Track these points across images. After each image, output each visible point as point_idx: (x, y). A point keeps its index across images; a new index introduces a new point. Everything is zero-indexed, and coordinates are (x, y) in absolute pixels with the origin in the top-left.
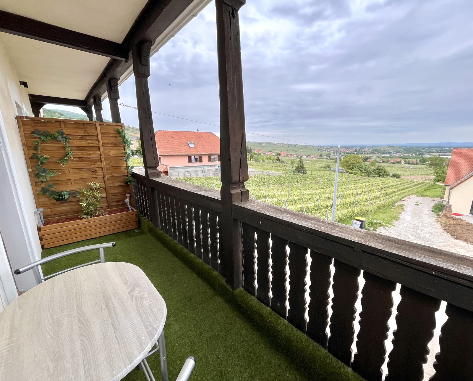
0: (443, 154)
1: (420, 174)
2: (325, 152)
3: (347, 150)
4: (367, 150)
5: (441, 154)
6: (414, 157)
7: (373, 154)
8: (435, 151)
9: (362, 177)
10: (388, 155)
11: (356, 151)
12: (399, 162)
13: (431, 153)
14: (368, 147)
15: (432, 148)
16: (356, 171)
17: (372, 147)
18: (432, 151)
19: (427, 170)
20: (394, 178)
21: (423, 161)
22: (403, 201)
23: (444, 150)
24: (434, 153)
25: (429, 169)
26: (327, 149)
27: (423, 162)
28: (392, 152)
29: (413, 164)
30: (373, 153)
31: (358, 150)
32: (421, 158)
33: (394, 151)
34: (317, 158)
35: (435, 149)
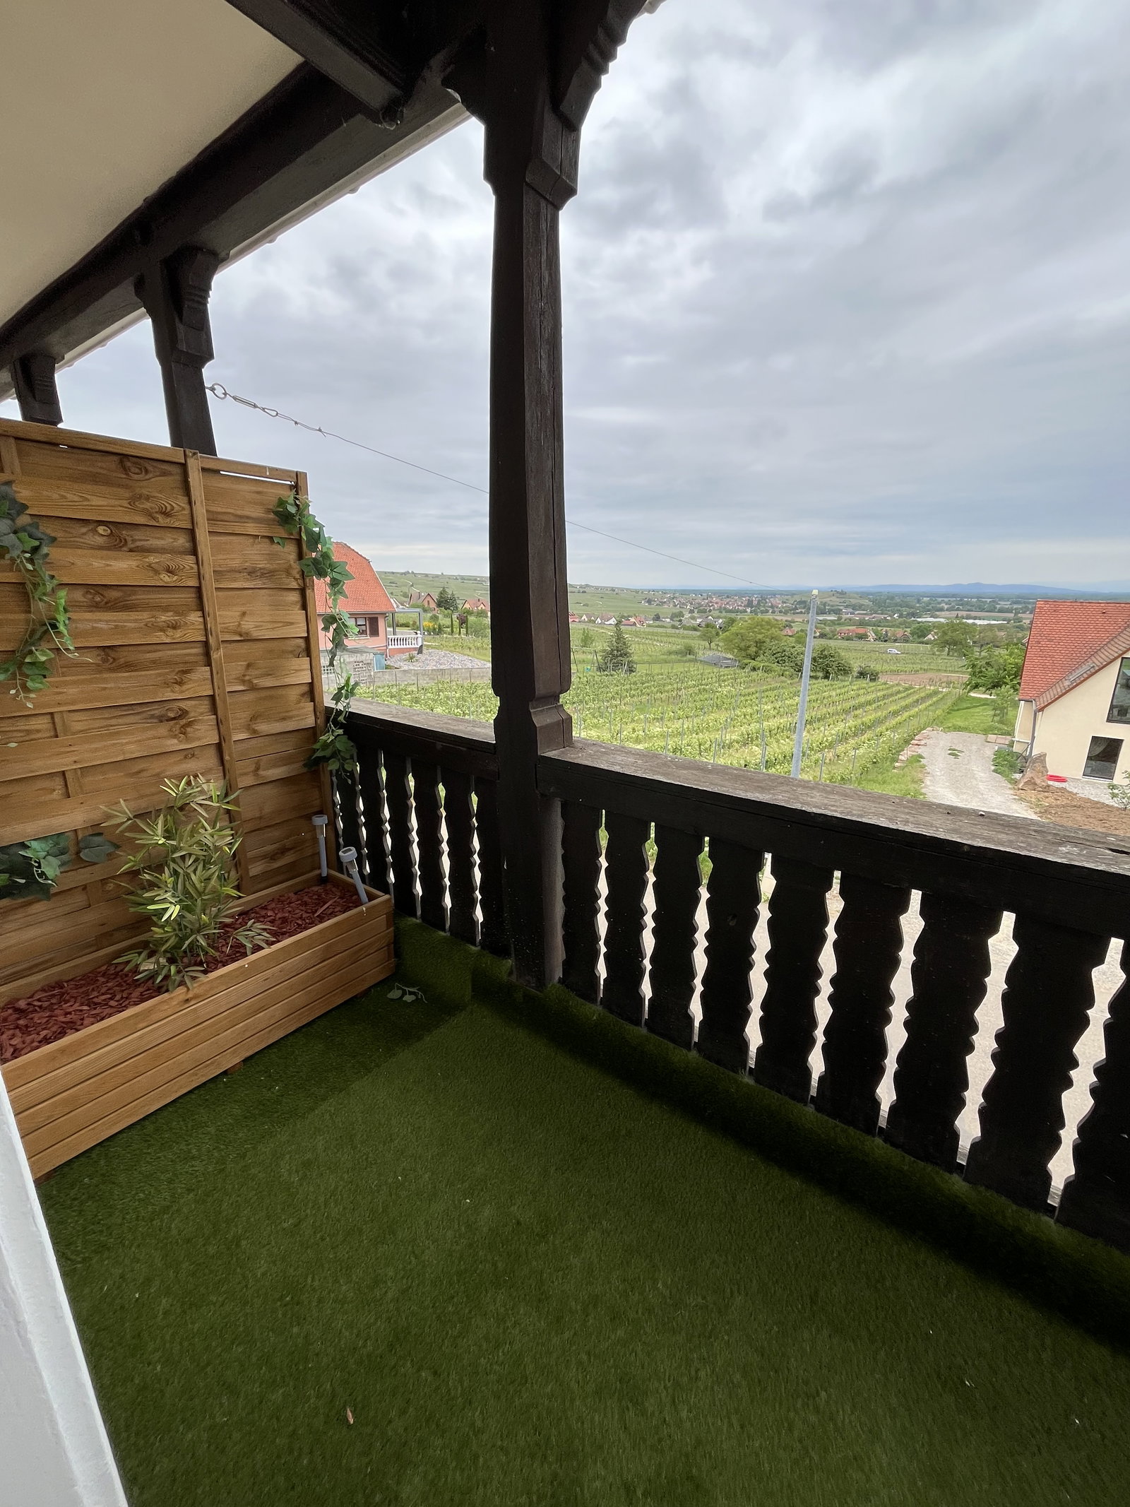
0: (964, 613)
1: (921, 668)
2: (667, 609)
3: (728, 603)
4: (777, 601)
5: (959, 615)
6: (897, 622)
7: (794, 614)
8: (946, 607)
9: (783, 678)
10: (832, 618)
11: (750, 604)
12: (862, 637)
13: (937, 613)
14: (782, 593)
15: (940, 599)
16: (766, 664)
17: (793, 594)
18: (938, 606)
19: (935, 657)
20: (865, 682)
21: (921, 633)
22: (917, 745)
23: (967, 603)
24: (943, 613)
25: (939, 655)
26: (673, 598)
27: (919, 637)
28: (841, 608)
29: (895, 641)
30: (793, 610)
31: (755, 603)
32: (914, 626)
33: (847, 607)
34: (649, 626)
35: (946, 600)
